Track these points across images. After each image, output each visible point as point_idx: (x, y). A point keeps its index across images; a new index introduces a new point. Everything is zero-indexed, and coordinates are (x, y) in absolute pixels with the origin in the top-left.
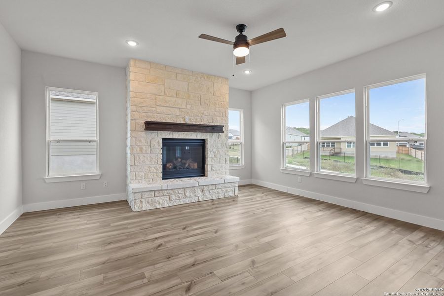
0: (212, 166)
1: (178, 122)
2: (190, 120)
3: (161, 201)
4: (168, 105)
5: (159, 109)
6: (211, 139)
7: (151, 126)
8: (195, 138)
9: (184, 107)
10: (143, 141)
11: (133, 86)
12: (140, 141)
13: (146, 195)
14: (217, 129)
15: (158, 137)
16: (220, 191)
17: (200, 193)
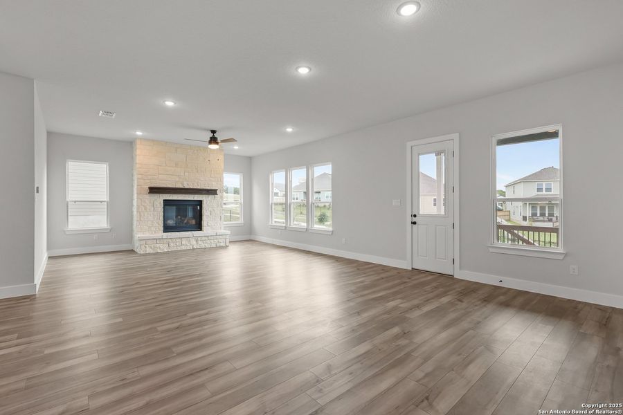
0: (208, 222)
1: (177, 186)
2: (188, 185)
3: (161, 247)
4: (168, 173)
5: (161, 177)
6: (207, 200)
7: (153, 190)
8: (193, 199)
9: (183, 174)
10: (147, 202)
11: (139, 159)
12: (145, 202)
13: (149, 242)
14: (212, 192)
15: (160, 199)
16: (212, 241)
17: (194, 242)
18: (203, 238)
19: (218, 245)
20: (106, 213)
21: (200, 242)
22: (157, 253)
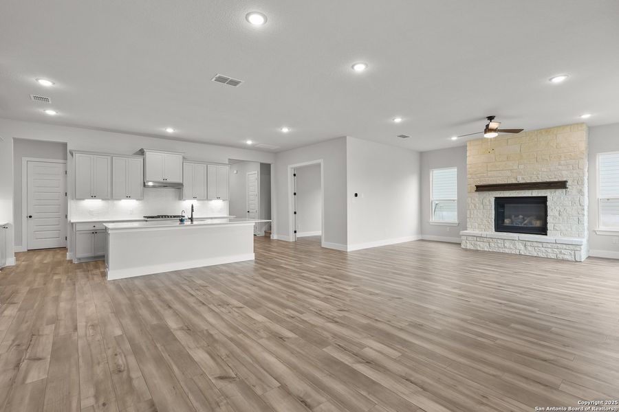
0: (554, 226)
1: (510, 182)
2: (523, 179)
3: (481, 245)
4: (498, 169)
5: (490, 174)
7: (480, 188)
8: (530, 195)
9: (517, 168)
10: (477, 200)
11: (469, 160)
12: (474, 200)
13: (470, 238)
15: (490, 197)
16: (549, 250)
17: (522, 247)
18: (535, 244)
19: (560, 257)
20: (456, 210)
21: (529, 248)
22: (477, 251)
